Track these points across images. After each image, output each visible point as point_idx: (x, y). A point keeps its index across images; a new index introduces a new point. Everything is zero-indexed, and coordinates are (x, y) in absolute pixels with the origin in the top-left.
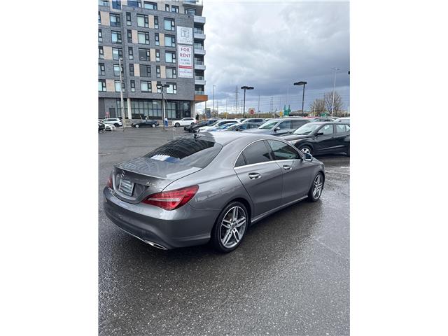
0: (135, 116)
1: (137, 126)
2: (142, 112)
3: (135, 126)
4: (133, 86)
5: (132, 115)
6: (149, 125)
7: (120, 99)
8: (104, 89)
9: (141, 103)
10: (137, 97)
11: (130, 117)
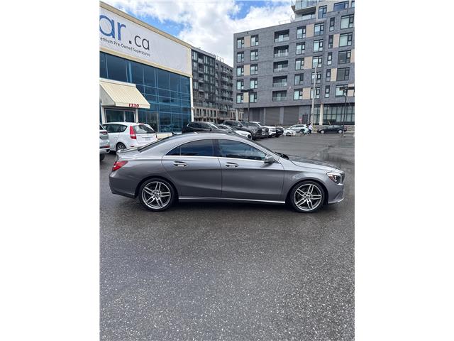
0: (326, 122)
1: (323, 132)
2: (334, 118)
3: (320, 132)
4: (327, 91)
5: (324, 120)
6: (336, 131)
7: (311, 106)
8: (301, 98)
9: (335, 108)
10: (330, 102)
11: (321, 123)
